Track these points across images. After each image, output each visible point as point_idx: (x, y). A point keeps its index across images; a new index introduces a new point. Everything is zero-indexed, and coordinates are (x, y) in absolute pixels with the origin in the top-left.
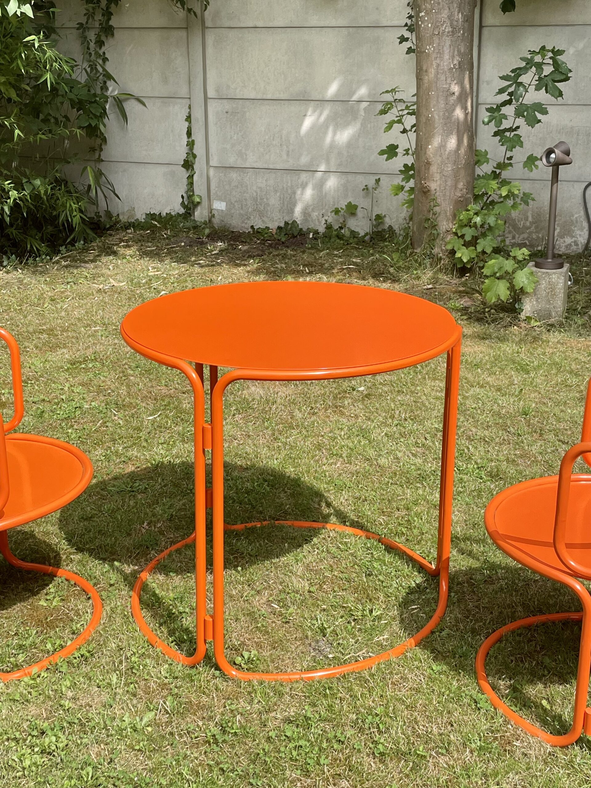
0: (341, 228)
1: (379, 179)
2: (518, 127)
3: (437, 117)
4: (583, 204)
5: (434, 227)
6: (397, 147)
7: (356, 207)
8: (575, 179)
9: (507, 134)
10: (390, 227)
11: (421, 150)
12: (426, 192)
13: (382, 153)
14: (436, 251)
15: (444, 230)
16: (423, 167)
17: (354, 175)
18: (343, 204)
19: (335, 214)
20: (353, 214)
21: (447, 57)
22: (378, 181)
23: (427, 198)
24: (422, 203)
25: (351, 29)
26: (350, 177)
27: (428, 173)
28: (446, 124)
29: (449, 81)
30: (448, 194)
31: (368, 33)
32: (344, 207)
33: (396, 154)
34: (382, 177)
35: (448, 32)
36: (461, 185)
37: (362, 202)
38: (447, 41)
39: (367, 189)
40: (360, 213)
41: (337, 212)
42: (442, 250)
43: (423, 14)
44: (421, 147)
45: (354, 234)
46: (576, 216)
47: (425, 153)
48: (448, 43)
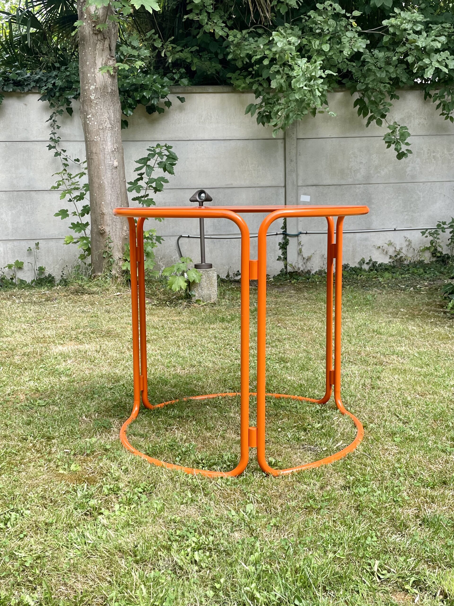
0: (12, 279)
1: (38, 243)
2: (148, 195)
3: (106, 183)
4: (177, 249)
5: (111, 256)
6: (67, 211)
7: (22, 263)
8: (171, 234)
9: (143, 199)
10: (50, 275)
11: (96, 205)
12: (102, 233)
13: (57, 215)
14: (113, 272)
15: (117, 258)
16: (99, 217)
17: (18, 241)
18: (12, 262)
19: (9, 268)
20: (20, 268)
21: (110, 144)
22: (37, 244)
23: (103, 237)
24: (99, 241)
25: (7, 143)
26: (15, 243)
27: (103, 221)
28: (113, 187)
29: (112, 159)
30: (118, 234)
31: (21, 145)
32: (14, 264)
33: (68, 215)
34: (40, 242)
35: (109, 128)
36: (125, 228)
37: (26, 260)
38: (109, 134)
39: (31, 250)
40: (26, 267)
41: (10, 267)
42: (117, 272)
43: (90, 116)
44: (96, 204)
45: (22, 282)
46: (174, 257)
47: (100, 207)
48: (109, 135)
